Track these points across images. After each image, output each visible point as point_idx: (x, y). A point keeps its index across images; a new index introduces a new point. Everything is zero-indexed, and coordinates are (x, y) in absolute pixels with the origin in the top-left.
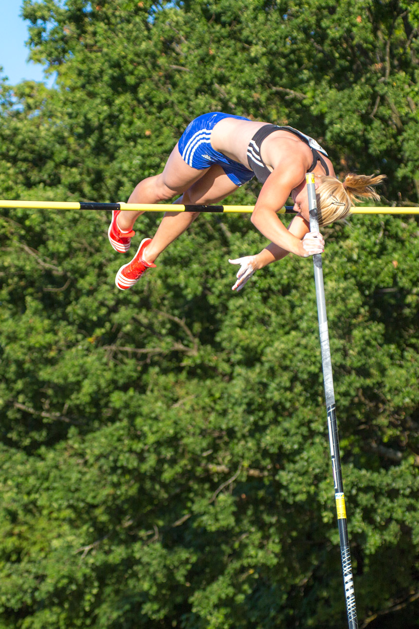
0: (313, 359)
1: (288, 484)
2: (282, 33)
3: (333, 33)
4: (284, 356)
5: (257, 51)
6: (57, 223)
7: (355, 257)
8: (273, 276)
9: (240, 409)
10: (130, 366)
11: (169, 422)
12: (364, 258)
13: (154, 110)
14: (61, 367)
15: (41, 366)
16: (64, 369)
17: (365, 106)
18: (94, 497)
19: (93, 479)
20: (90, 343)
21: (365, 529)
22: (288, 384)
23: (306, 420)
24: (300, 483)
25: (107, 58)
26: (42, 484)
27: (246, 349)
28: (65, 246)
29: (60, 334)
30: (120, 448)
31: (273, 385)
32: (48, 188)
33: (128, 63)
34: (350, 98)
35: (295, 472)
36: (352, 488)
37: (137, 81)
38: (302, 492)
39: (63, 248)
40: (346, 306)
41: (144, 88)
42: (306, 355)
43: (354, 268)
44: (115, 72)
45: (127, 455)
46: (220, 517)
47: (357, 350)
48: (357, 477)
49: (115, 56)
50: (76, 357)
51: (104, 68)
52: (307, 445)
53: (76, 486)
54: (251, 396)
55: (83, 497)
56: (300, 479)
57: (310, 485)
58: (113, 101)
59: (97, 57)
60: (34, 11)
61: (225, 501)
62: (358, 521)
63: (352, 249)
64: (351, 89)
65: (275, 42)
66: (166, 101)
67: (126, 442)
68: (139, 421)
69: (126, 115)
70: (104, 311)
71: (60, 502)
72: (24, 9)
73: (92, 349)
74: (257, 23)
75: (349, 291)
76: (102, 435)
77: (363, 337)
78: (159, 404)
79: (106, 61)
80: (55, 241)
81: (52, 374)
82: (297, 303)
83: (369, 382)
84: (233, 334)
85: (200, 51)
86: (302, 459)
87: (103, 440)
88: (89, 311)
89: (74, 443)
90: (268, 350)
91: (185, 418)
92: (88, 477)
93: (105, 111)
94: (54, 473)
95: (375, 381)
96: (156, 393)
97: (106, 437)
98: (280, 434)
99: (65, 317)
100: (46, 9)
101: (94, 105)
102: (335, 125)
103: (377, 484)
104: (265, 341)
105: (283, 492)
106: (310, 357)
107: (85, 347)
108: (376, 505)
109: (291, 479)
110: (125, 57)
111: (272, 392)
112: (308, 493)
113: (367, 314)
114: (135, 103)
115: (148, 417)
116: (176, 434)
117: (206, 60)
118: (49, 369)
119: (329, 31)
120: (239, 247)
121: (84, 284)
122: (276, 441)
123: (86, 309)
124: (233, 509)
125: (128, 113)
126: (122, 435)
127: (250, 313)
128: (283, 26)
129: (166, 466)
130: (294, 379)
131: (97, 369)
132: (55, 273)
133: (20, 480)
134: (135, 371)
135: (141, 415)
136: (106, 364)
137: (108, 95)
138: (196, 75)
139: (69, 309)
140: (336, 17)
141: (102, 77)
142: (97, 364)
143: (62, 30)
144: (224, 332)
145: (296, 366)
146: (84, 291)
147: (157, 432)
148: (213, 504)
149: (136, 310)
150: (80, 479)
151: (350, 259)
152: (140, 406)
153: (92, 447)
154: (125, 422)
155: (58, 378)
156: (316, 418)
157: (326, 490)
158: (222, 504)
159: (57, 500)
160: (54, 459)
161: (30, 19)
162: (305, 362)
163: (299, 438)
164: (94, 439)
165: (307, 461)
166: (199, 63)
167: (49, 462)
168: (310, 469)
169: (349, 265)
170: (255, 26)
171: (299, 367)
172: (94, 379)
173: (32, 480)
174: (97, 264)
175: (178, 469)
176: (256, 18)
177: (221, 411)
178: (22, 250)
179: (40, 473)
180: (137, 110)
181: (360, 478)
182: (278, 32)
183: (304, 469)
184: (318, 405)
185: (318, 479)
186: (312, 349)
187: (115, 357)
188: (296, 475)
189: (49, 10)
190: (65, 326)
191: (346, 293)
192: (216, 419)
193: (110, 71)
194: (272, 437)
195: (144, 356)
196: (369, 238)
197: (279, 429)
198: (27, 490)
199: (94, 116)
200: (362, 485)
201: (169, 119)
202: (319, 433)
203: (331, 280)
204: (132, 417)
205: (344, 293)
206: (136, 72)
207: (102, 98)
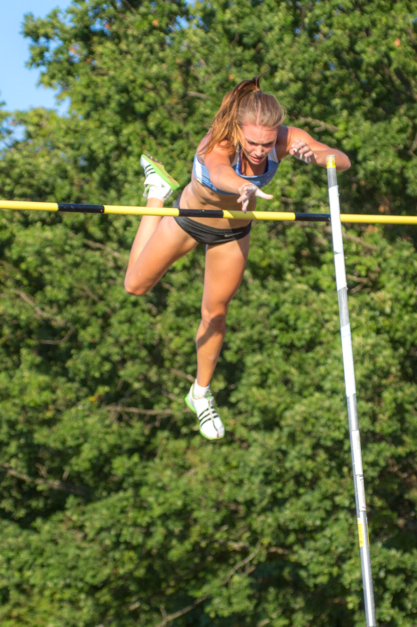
0: (337, 424)
1: (308, 564)
2: (311, 56)
3: (368, 57)
4: (305, 420)
5: (282, 76)
6: (56, 267)
7: (388, 310)
8: (295, 329)
9: (257, 479)
10: (138, 430)
11: (178, 493)
12: (397, 312)
13: (166, 142)
14: (58, 430)
15: (36, 427)
16: (62, 432)
17: (403, 140)
18: (94, 576)
19: (93, 555)
20: (92, 402)
21: (395, 616)
22: (309, 452)
23: (329, 493)
24: (322, 563)
25: (113, 82)
26: (35, 560)
27: (264, 411)
28: (65, 292)
29: (59, 393)
30: (123, 521)
31: (293, 453)
32: (47, 228)
33: (137, 88)
34: (386, 132)
35: (316, 550)
36: (380, 569)
37: (148, 108)
38: (324, 574)
39: (61, 295)
40: (374, 364)
41: (155, 116)
42: (329, 419)
43: (387, 323)
44: (123, 97)
45: (131, 529)
46: (234, 600)
47: (388, 414)
48: (385, 558)
49: (123, 80)
50: (76, 418)
51: (111, 93)
52: (330, 522)
53: (73, 563)
54: (268, 466)
55: (82, 576)
56: (322, 559)
57: (332, 566)
58: (120, 131)
59: (103, 81)
60: (37, 28)
61: (240, 583)
62: (387, 608)
63: (384, 302)
64: (387, 121)
65: (303, 67)
66: (180, 131)
67: (131, 514)
68: (144, 490)
69: (134, 146)
70: (107, 367)
71: (55, 581)
72: (25, 25)
73: (94, 409)
74: (283, 45)
75: (379, 348)
76: (103, 506)
77: (395, 400)
78: (168, 472)
79: (113, 85)
80: (53, 287)
81: (48, 437)
82: (322, 361)
83: (401, 451)
84: (249, 393)
85: (219, 77)
86: (324, 536)
87: (104, 512)
88: (91, 366)
89: (73, 515)
90: (288, 414)
91: (197, 488)
92: (87, 553)
93: (111, 142)
94: (50, 548)
95: (408, 450)
96: (165, 461)
97: (108, 509)
98: (301, 509)
99: (65, 372)
100: (50, 26)
101: (99, 135)
102: (369, 162)
103: (409, 566)
104: (284, 402)
105: (303, 573)
106: (334, 421)
107: (87, 407)
108: (407, 590)
109: (312, 559)
110: (134, 81)
111: (292, 461)
112: (331, 574)
113: (399, 374)
114: (145, 133)
115: (153, 486)
116: (185, 505)
117: (225, 86)
118: (45, 431)
119: (364, 56)
120: (258, 298)
121: (85, 336)
122: (297, 517)
123: (87, 365)
124: (249, 592)
125: (137, 145)
126: (126, 507)
127: (269, 371)
128: (312, 49)
129: (174, 542)
130: (316, 446)
131: (98, 432)
132: (54, 324)
133: (11, 554)
134: (143, 434)
135: (147, 484)
136: (109, 426)
137: (115, 123)
138: (214, 102)
139: (69, 363)
140: (371, 39)
141: (108, 103)
142: (99, 426)
143: (68, 50)
144: (241, 392)
145: (318, 431)
146: (85, 344)
147: (163, 503)
148: (227, 585)
149: (146, 367)
150: (78, 556)
151: (382, 313)
152: (145, 474)
153: (91, 519)
154: (130, 492)
155: (55, 441)
156: (341, 491)
157: (350, 572)
158: (236, 586)
159: (51, 579)
160: (49, 532)
161: (31, 36)
162: (329, 427)
163: (322, 514)
164: (95, 510)
165: (330, 539)
166: (218, 89)
167: (45, 536)
168: (333, 548)
169: (381, 319)
170: (281, 49)
171: (322, 433)
172: (95, 443)
173: (24, 556)
174: (100, 313)
175: (188, 545)
176: (280, 40)
177: (237, 482)
178: (18, 296)
179: (33, 547)
180: (147, 141)
181: (388, 559)
182: (306, 56)
183: (326, 548)
184: (342, 476)
185: (341, 559)
186: (336, 412)
187: (120, 418)
188: (317, 554)
189: (54, 27)
190: (64, 383)
191: (376, 350)
192: (231, 490)
193: (117, 97)
194: (292, 512)
195: (153, 418)
196: (404, 289)
197: (300, 503)
198: (18, 566)
199: (99, 148)
200: (391, 567)
201: (182, 152)
202: (343, 508)
203: (358, 335)
204: (137, 486)
205: (372, 349)
206: (146, 99)
207: (108, 127)
